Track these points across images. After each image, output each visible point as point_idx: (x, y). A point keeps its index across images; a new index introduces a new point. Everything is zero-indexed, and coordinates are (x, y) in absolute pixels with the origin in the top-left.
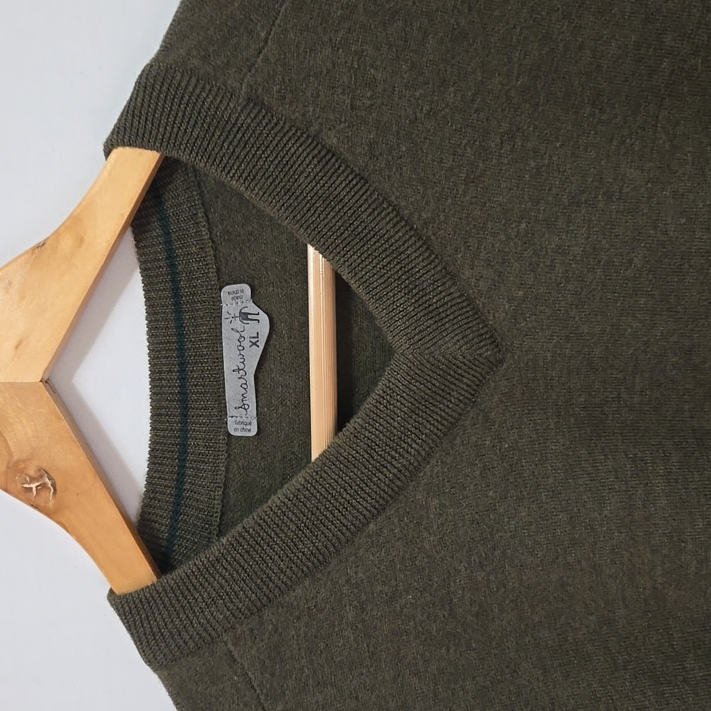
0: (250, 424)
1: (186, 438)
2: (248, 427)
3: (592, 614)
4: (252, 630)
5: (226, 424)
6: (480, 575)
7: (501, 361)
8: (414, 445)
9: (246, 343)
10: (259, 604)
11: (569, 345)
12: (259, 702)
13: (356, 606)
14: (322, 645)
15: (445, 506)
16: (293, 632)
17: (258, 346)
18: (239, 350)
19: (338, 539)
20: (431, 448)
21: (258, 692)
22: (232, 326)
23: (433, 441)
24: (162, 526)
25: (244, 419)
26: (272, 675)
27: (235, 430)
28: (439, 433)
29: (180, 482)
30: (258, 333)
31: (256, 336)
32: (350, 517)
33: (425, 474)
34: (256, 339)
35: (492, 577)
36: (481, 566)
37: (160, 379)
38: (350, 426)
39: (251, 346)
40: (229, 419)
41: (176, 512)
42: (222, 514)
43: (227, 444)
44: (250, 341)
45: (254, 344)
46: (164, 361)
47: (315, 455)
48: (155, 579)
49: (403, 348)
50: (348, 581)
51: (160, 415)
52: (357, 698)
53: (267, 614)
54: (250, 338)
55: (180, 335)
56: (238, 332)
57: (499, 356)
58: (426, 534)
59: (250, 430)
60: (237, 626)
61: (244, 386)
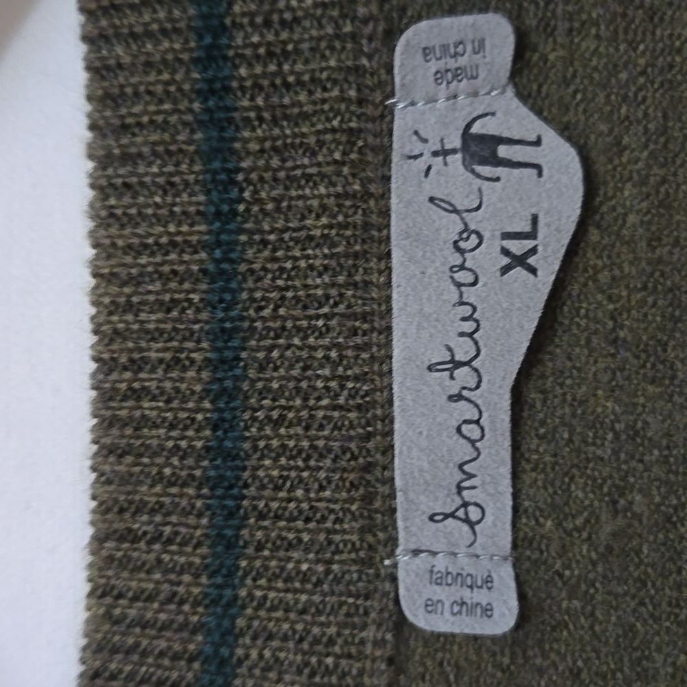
0: (488, 581)
1: (229, 635)
2: (481, 596)
5: (394, 579)
9: (488, 258)
17: (533, 271)
18: (459, 285)
22: (431, 187)
25: (464, 563)
27: (431, 606)
30: (535, 220)
31: (528, 229)
34: (528, 244)
37: (137, 395)
39: (505, 270)
40: (403, 559)
43: (391, 661)
44: (505, 252)
45: (520, 261)
46: (152, 319)
51: (130, 536)
54: (507, 236)
55: (223, 216)
56: (456, 211)
59: (487, 611)
61: (471, 432)
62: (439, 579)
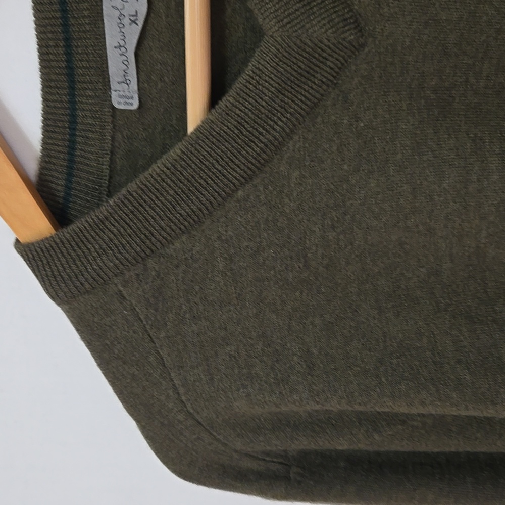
0: (132, 98)
1: (75, 109)
2: (130, 101)
3: (422, 267)
4: (138, 275)
5: (111, 97)
6: (331, 235)
7: (362, 46)
8: (280, 123)
9: (126, 21)
10: (143, 255)
11: (427, 32)
12: (146, 331)
13: (225, 258)
14: (197, 288)
15: (304, 177)
16: (173, 278)
17: (137, 24)
18: (119, 27)
19: (211, 203)
20: (294, 125)
21: (145, 322)
22: (112, 3)
23: (297, 119)
24: (59, 186)
25: (127, 94)
26: (156, 310)
27: (119, 103)
28: (302, 112)
29: (72, 148)
30: (137, 12)
31: (135, 13)
32: (221, 185)
33: (288, 149)
34: (135, 18)
35: (342, 237)
36: (333, 227)
38: (222, 104)
39: (130, 24)
40: (113, 92)
41: (70, 175)
42: (111, 177)
43: (112, 116)
44: (130, 19)
45: (134, 22)
46: (50, 36)
47: (191, 128)
48: (53, 232)
49: (273, 30)
50: (219, 238)
51: (51, 87)
52: (225, 329)
53: (151, 263)
54: (130, 15)
55: (64, 11)
56: (118, 9)
57: (361, 40)
58: (287, 200)
59: (132, 104)
60: (125, 272)
61: (126, 63)
62: (120, 97)
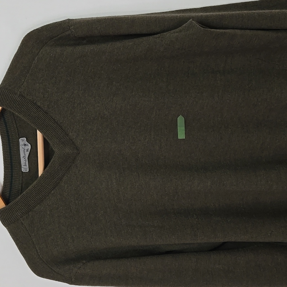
1: (12, 173)
2: (27, 170)
3: (102, 211)
4: (27, 217)
5: (22, 169)
6: (77, 202)
7: (79, 153)
8: (60, 173)
10: (28, 211)
11: (94, 150)
12: (29, 233)
13: (49, 211)
14: (42, 220)
15: (68, 186)
16: (36, 217)
18: (24, 152)
19: (45, 195)
20: (64, 173)
21: (28, 231)
22: (22, 147)
23: (65, 172)
24: (7, 194)
25: (26, 168)
26: (31, 227)
28: (66, 170)
29: (11, 184)
30: (28, 149)
32: (47, 190)
33: (64, 179)
35: (79, 202)
36: (77, 199)
37: (6, 160)
38: (47, 168)
41: (11, 190)
42: (21, 190)
43: (22, 174)
45: (27, 151)
46: (6, 155)
47: (40, 175)
48: (5, 206)
49: (57, 151)
50: (48, 205)
51: (6, 168)
52: (50, 232)
53: (30, 213)
55: (10, 149)
57: (78, 152)
58: (64, 193)
60: (23, 216)
61: (25, 160)
62: (24, 169)
